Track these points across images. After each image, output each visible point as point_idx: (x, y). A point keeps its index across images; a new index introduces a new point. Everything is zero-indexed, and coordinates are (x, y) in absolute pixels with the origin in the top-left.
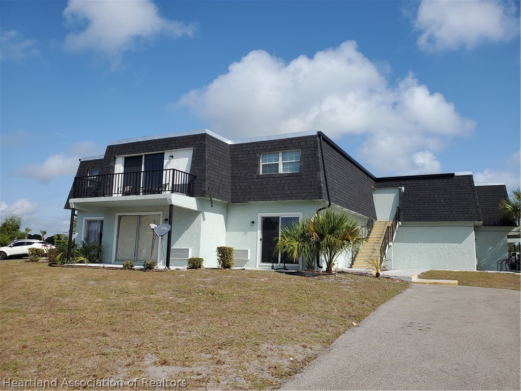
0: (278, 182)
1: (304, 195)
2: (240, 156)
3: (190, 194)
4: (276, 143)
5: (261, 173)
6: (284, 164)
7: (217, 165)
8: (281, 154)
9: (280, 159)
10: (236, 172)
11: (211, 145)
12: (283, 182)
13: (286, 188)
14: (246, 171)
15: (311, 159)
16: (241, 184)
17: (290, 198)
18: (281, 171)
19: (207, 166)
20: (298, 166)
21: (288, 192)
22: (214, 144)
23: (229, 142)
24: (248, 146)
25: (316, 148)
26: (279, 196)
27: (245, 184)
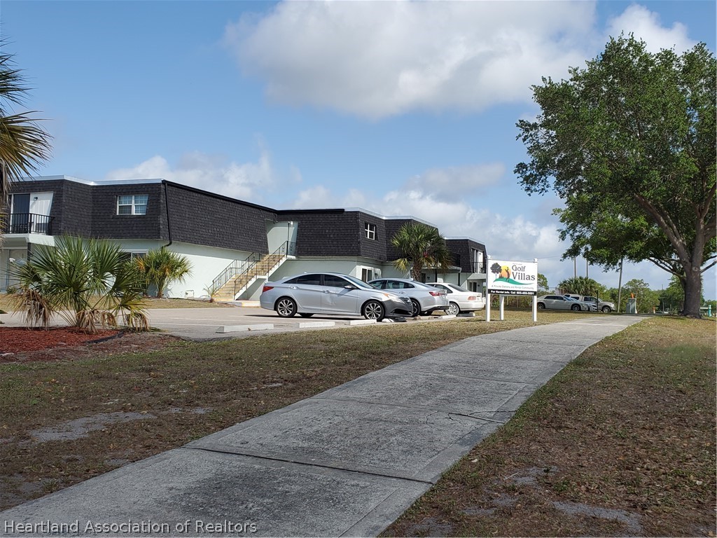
0: (129, 223)
1: (148, 235)
2: (100, 197)
3: (49, 233)
4: (130, 188)
5: (118, 214)
6: (136, 206)
7: (76, 206)
8: (133, 197)
9: (133, 201)
10: (96, 211)
11: (70, 190)
12: (133, 222)
13: (134, 228)
14: (104, 211)
15: (155, 204)
16: (100, 223)
17: (136, 237)
18: (134, 213)
19: (63, 208)
20: (145, 209)
21: (136, 232)
22: (73, 188)
23: (92, 184)
24: (107, 188)
25: (160, 194)
26: (129, 235)
27: (103, 223)
